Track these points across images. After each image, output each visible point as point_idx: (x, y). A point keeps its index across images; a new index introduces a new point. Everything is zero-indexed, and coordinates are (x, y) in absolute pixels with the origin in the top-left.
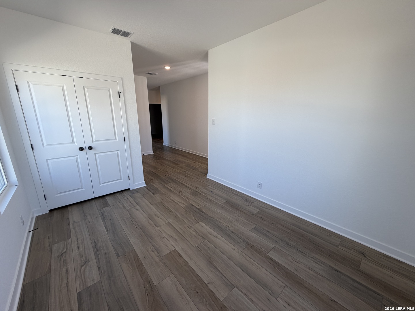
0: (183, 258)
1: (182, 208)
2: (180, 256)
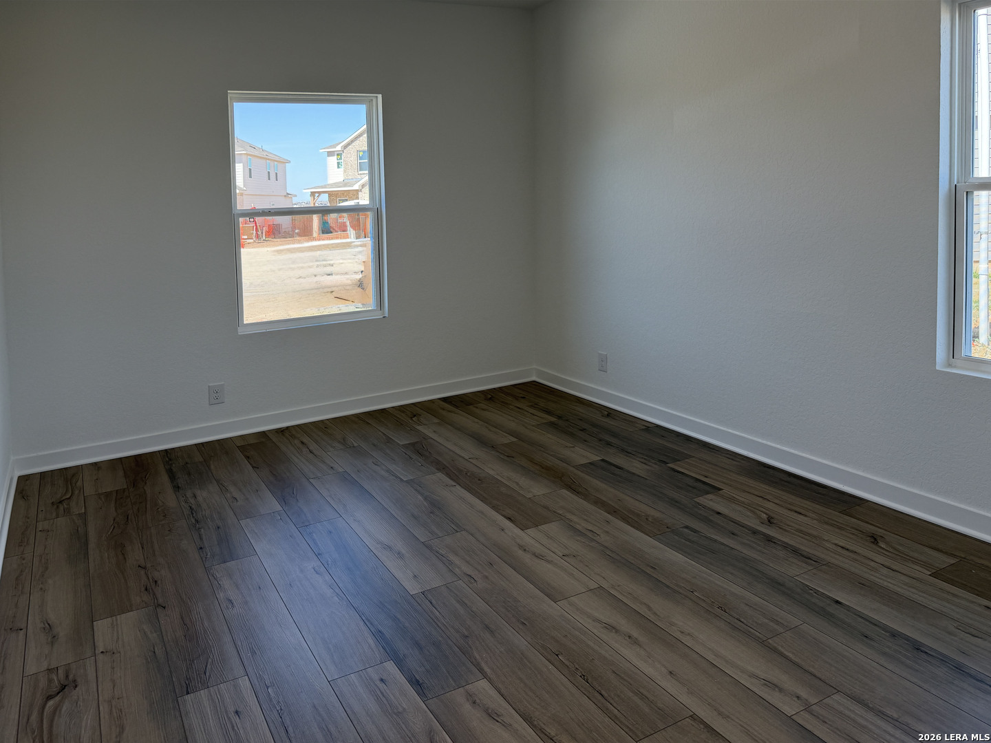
0: (503, 516)
1: (486, 669)
2: (509, 519)
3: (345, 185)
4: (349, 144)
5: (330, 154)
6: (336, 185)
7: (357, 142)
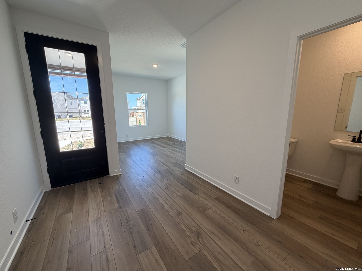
3: (140, 107)
4: (141, 98)
5: (137, 100)
6: (139, 106)
7: (142, 98)
